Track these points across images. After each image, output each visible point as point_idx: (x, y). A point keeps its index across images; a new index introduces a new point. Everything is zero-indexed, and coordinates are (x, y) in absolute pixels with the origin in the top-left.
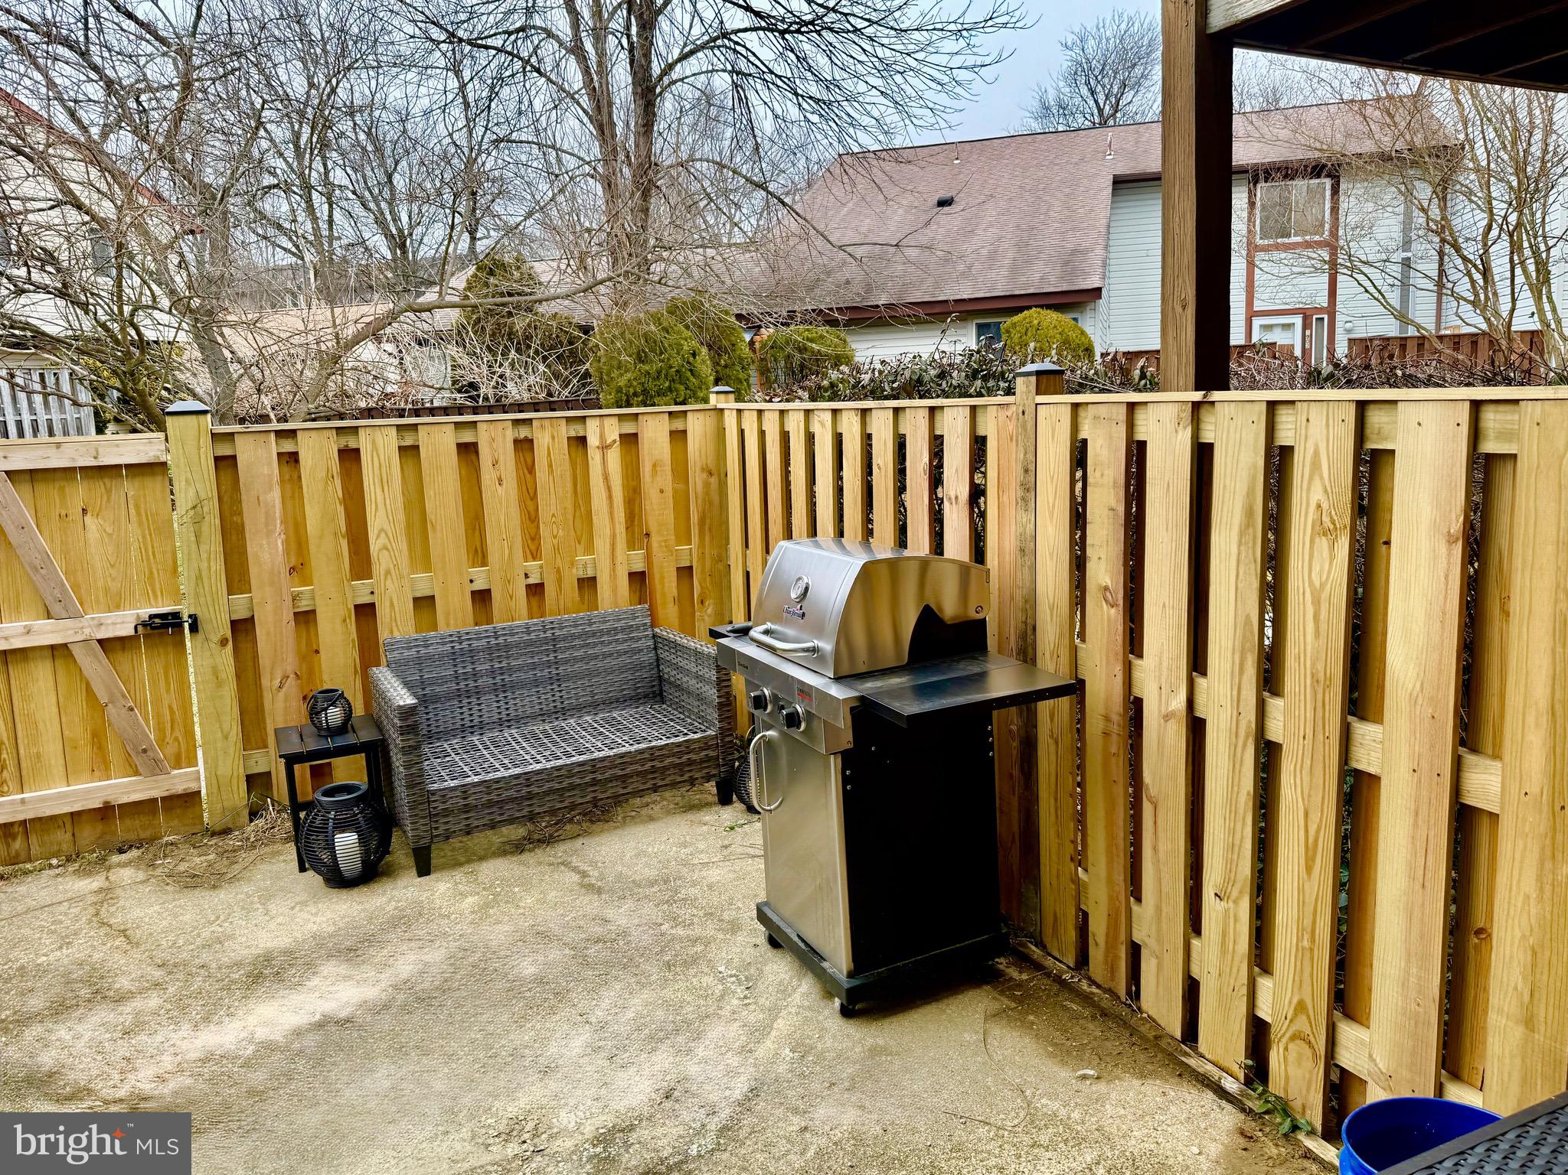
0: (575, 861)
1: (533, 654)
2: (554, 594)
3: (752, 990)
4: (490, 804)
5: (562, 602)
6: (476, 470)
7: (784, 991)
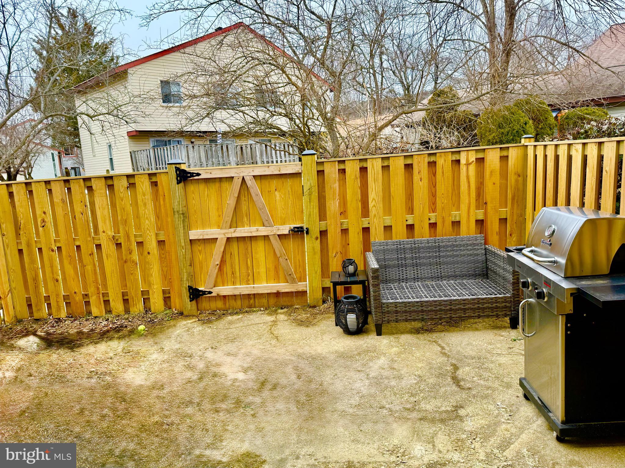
0: (440, 342)
1: (429, 252)
2: (441, 228)
3: (512, 417)
4: (406, 312)
5: (444, 231)
6: (411, 175)
7: (529, 421)
